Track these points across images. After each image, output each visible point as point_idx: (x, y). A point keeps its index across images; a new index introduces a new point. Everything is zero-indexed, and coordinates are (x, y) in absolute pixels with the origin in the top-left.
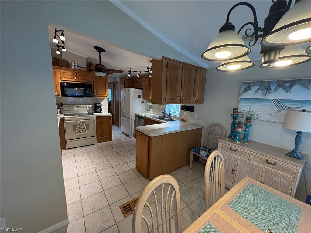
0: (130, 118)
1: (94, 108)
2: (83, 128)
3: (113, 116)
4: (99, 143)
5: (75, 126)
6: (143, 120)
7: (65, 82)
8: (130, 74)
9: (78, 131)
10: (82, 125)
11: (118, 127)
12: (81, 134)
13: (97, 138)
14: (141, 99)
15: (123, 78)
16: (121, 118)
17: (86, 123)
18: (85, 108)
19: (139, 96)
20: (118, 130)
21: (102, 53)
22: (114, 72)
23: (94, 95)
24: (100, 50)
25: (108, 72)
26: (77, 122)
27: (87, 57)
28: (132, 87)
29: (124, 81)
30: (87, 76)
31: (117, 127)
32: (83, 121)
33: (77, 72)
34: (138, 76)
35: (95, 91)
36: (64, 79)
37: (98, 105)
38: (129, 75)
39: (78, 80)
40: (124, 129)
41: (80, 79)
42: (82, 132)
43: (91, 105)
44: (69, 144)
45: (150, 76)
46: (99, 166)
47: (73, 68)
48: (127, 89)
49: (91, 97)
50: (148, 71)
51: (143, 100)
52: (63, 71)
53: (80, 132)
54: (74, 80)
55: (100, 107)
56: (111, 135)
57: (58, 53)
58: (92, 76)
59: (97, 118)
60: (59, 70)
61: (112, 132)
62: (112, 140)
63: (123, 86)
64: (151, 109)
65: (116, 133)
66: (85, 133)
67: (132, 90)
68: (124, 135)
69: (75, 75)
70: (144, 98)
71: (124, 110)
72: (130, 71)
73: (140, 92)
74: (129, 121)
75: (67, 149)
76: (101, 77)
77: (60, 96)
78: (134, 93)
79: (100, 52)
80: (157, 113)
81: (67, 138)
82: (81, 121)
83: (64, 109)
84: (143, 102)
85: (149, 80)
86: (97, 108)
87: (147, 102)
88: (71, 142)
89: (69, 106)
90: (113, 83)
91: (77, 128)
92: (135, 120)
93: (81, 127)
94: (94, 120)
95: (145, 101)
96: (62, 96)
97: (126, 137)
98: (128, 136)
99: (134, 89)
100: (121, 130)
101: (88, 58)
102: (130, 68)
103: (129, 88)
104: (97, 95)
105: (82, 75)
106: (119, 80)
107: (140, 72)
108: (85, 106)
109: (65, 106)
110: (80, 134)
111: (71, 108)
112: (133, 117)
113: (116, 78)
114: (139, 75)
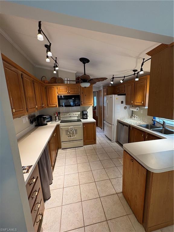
0: (113, 124)
1: (82, 115)
2: (73, 133)
3: (97, 122)
4: (85, 145)
5: (67, 131)
6: (128, 128)
7: (62, 95)
8: (112, 81)
9: (69, 136)
10: (72, 131)
11: (102, 129)
12: (72, 138)
13: (84, 141)
14: (124, 105)
15: (105, 86)
16: (104, 123)
17: (75, 129)
18: (75, 115)
19: (122, 102)
20: (102, 132)
21: (86, 64)
22: (98, 80)
23: (81, 104)
24: (84, 61)
25: (92, 81)
26: (68, 128)
27: (75, 72)
28: (114, 94)
29: (107, 89)
30: (76, 88)
31: (100, 129)
32: (73, 127)
33: (69, 86)
34: (122, 82)
35: (82, 101)
36: (60, 93)
37: (84, 113)
38: (112, 83)
39: (70, 92)
40: (106, 132)
41: (71, 92)
42: (72, 136)
43: (80, 113)
44: (63, 145)
45: (137, 79)
46: (83, 177)
47: (66, 83)
48: (110, 96)
49: (79, 105)
50: (135, 74)
51: (125, 106)
52: (59, 87)
53: (71, 136)
54: (67, 93)
55: (87, 114)
56: (95, 139)
57: (55, 72)
58: (80, 88)
59: (84, 124)
60: (56, 87)
61: (97, 134)
62: (96, 144)
63: (106, 94)
64: (135, 116)
65: (100, 136)
66: (74, 137)
67: (115, 97)
68: (107, 138)
69: (67, 89)
70: (127, 103)
71: (106, 116)
72: (113, 78)
73: (122, 98)
74: (112, 126)
75: (62, 149)
76: (85, 87)
77: (58, 107)
78: (117, 99)
79: (84, 63)
80: (143, 120)
81: (61, 141)
82: (71, 127)
83: (61, 116)
84: (125, 108)
85: (134, 85)
86: (84, 115)
87: (130, 107)
88: (64, 144)
89: (64, 114)
90: (97, 91)
91: (69, 133)
92: (118, 126)
93: (71, 132)
94: (81, 126)
95: (128, 106)
96: (59, 107)
97: (109, 141)
98: (110, 140)
99: (116, 96)
100: (104, 132)
101: (77, 73)
102: (113, 75)
103: (112, 95)
104: (84, 104)
105: (72, 88)
106: (102, 89)
107: (125, 77)
108: (75, 113)
109: (62, 114)
110: (70, 137)
111: (65, 116)
112: (115, 123)
113: (99, 87)
114: (123, 80)
